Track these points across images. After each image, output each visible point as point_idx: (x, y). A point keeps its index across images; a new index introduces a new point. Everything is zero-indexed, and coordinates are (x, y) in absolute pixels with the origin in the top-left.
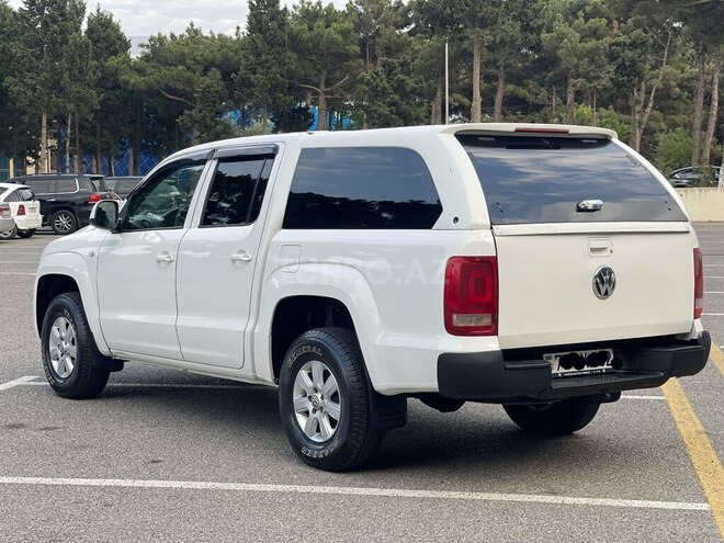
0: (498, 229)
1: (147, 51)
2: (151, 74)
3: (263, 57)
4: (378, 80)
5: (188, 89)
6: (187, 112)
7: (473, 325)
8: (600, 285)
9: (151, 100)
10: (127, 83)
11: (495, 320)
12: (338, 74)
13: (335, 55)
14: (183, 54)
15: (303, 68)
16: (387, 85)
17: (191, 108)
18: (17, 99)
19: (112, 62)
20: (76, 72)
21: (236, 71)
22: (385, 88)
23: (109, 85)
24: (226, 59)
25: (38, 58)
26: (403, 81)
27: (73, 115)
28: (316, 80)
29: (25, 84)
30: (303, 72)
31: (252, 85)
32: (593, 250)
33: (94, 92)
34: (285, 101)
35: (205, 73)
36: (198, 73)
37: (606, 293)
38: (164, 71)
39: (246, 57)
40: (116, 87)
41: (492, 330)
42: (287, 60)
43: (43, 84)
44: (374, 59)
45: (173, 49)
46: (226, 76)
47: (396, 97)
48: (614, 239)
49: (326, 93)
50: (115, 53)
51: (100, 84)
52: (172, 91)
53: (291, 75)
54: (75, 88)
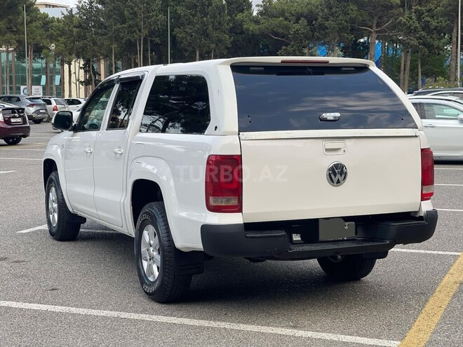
0: (244, 135)
1: (261, 9)
2: (263, 24)
3: (334, 10)
4: (411, 22)
5: (286, 32)
6: (284, 47)
7: (223, 204)
8: (333, 176)
9: (265, 40)
10: (248, 30)
11: (240, 202)
12: (385, 19)
13: (382, 6)
14: (283, 10)
15: (361, 16)
16: (418, 25)
17: (287, 45)
18: (181, 42)
19: (239, 16)
20: (216, 24)
21: (316, 20)
22: (417, 27)
23: (238, 31)
24: (311, 12)
25: (194, 16)
26: (428, 22)
27: (215, 51)
28: (371, 24)
29: (186, 32)
30: (361, 19)
31: (326, 28)
32: (327, 150)
33: (227, 37)
34: (347, 38)
35: (297, 21)
36: (292, 22)
37: (338, 182)
38: (271, 21)
39: (323, 10)
40: (242, 32)
41: (238, 208)
42: (350, 12)
43: (197, 32)
44: (410, 8)
45: (277, 7)
46: (310, 22)
47: (423, 33)
48: (347, 141)
49: (377, 32)
50: (242, 11)
51: (232, 31)
52: (276, 34)
53: (353, 21)
54: (215, 34)
